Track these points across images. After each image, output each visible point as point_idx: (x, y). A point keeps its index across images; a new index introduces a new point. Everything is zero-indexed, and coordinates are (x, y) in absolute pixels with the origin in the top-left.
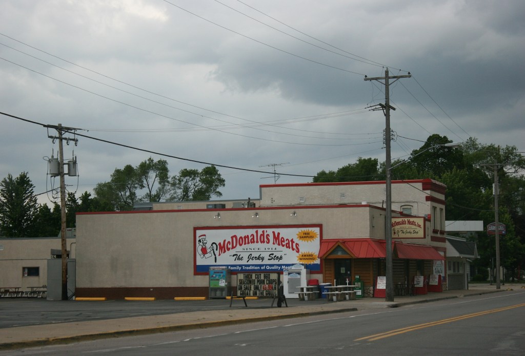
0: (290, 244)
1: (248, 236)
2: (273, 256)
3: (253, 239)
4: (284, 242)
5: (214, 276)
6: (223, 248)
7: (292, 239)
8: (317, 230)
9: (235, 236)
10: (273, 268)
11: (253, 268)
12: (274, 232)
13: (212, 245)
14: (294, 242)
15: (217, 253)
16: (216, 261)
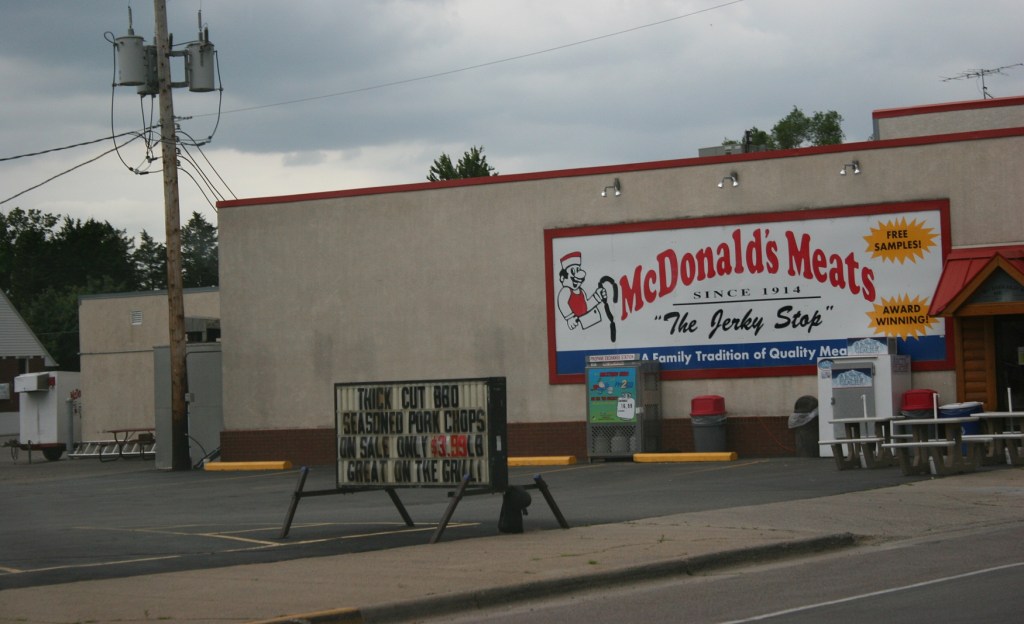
0: (843, 273)
1: (709, 250)
2: (790, 315)
3: (726, 258)
4: (823, 264)
5: (602, 385)
6: (634, 293)
7: (851, 256)
8: (931, 220)
9: (670, 254)
10: (792, 354)
11: (728, 356)
12: (790, 235)
13: (600, 286)
14: (856, 265)
15: (616, 309)
16: (613, 338)
